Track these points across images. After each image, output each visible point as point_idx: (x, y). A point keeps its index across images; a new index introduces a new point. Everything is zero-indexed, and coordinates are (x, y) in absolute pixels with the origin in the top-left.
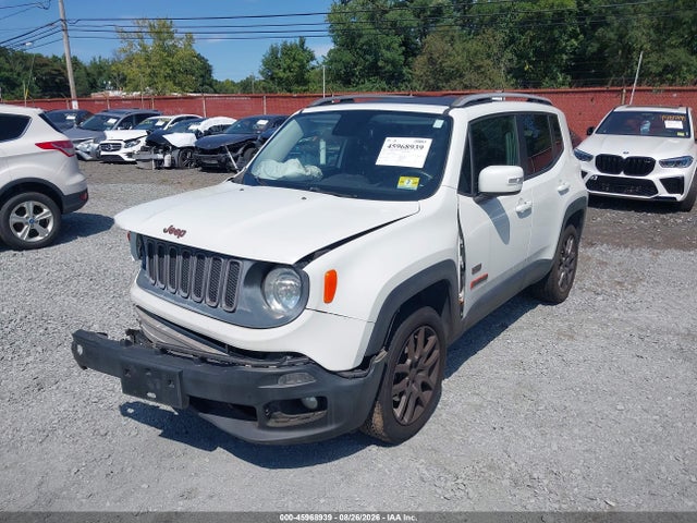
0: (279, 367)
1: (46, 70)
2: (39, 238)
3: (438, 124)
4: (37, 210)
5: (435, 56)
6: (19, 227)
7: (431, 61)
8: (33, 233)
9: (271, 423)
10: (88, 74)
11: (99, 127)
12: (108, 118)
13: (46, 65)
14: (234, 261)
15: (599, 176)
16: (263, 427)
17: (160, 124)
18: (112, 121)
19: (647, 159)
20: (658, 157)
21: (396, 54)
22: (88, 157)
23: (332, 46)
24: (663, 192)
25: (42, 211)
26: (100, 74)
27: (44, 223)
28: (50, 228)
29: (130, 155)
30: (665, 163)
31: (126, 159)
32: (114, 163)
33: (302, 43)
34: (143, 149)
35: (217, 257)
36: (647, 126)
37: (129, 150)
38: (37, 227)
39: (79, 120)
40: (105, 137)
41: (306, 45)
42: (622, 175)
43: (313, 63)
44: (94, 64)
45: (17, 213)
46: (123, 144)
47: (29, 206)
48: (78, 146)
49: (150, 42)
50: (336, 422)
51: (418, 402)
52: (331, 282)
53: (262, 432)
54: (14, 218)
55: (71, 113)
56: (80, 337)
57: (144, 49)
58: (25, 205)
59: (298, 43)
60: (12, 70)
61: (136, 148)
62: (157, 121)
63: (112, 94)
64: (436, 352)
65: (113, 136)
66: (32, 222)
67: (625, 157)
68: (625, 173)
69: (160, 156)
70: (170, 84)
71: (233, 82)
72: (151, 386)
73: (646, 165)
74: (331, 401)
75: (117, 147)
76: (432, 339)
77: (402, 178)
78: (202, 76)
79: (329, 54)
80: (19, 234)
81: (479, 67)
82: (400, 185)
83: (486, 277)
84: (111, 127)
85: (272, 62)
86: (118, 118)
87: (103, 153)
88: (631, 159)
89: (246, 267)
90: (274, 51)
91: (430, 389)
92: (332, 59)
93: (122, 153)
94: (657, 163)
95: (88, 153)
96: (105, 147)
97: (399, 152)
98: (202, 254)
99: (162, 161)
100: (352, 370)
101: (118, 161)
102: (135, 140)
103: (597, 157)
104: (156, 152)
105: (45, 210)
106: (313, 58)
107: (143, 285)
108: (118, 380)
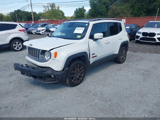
0: (46, 69)
1: (29, 15)
2: (19, 49)
3: (87, 25)
4: (19, 43)
5: (114, 10)
6: (15, 47)
7: (113, 11)
8: (18, 48)
9: (45, 80)
10: (38, 16)
11: (37, 27)
12: (39, 25)
13: (29, 14)
14: (39, 50)
15: (143, 37)
16: (44, 81)
17: (49, 26)
18: (39, 26)
19: (154, 33)
20: (156, 33)
21: (104, 10)
22: (34, 33)
23: (90, 8)
24: (157, 41)
25: (19, 44)
26: (40, 16)
27: (20, 46)
28: (21, 47)
29: (42, 33)
30: (158, 34)
31: (42, 34)
32: (39, 35)
33: (83, 7)
34: (45, 32)
35: (37, 49)
36: (156, 26)
37: (42, 32)
38: (19, 47)
39: (33, 26)
40: (38, 29)
41: (84, 8)
42: (148, 37)
43: (86, 12)
44: (39, 13)
45: (15, 44)
46: (41, 30)
47: (17, 42)
48: (32, 31)
49: (50, 8)
50: (58, 81)
51: (78, 79)
52: (56, 54)
53: (44, 82)
54: (14, 45)
55: (31, 24)
56: (15, 64)
57: (49, 9)
58: (16, 42)
59: (82, 8)
60: (22, 15)
61: (44, 32)
62: (48, 25)
63: (43, 20)
64: (83, 70)
65: (39, 29)
66: (18, 46)
67: (149, 33)
68: (149, 36)
69: (48, 33)
70: (54, 17)
71: (69, 17)
72: (25, 73)
73: (154, 34)
74: (56, 76)
75: (40, 31)
76: (82, 67)
77: (78, 36)
78: (62, 16)
79: (89, 10)
80: (15, 48)
81: (124, 12)
82: (77, 37)
83: (96, 56)
84: (39, 27)
85: (76, 12)
86: (41, 25)
87: (37, 33)
88: (150, 33)
89: (41, 51)
90: (77, 9)
91: (81, 77)
92: (90, 11)
93: (41, 33)
94: (156, 34)
95: (34, 32)
96: (37, 31)
97: (78, 30)
98: (35, 49)
99: (49, 34)
100: (60, 71)
101: (40, 34)
102: (43, 30)
103: (142, 33)
104: (48, 32)
105: (20, 44)
106: (85, 11)
107: (28, 56)
108: (20, 72)
